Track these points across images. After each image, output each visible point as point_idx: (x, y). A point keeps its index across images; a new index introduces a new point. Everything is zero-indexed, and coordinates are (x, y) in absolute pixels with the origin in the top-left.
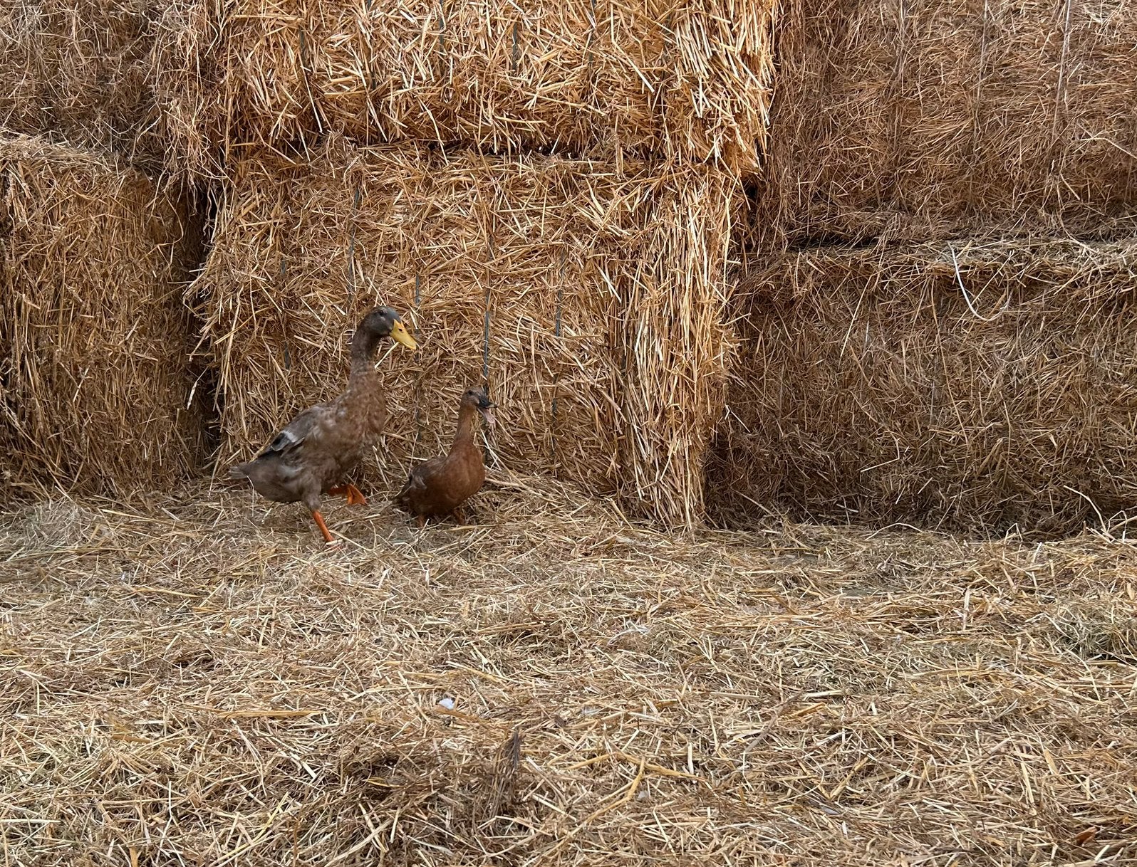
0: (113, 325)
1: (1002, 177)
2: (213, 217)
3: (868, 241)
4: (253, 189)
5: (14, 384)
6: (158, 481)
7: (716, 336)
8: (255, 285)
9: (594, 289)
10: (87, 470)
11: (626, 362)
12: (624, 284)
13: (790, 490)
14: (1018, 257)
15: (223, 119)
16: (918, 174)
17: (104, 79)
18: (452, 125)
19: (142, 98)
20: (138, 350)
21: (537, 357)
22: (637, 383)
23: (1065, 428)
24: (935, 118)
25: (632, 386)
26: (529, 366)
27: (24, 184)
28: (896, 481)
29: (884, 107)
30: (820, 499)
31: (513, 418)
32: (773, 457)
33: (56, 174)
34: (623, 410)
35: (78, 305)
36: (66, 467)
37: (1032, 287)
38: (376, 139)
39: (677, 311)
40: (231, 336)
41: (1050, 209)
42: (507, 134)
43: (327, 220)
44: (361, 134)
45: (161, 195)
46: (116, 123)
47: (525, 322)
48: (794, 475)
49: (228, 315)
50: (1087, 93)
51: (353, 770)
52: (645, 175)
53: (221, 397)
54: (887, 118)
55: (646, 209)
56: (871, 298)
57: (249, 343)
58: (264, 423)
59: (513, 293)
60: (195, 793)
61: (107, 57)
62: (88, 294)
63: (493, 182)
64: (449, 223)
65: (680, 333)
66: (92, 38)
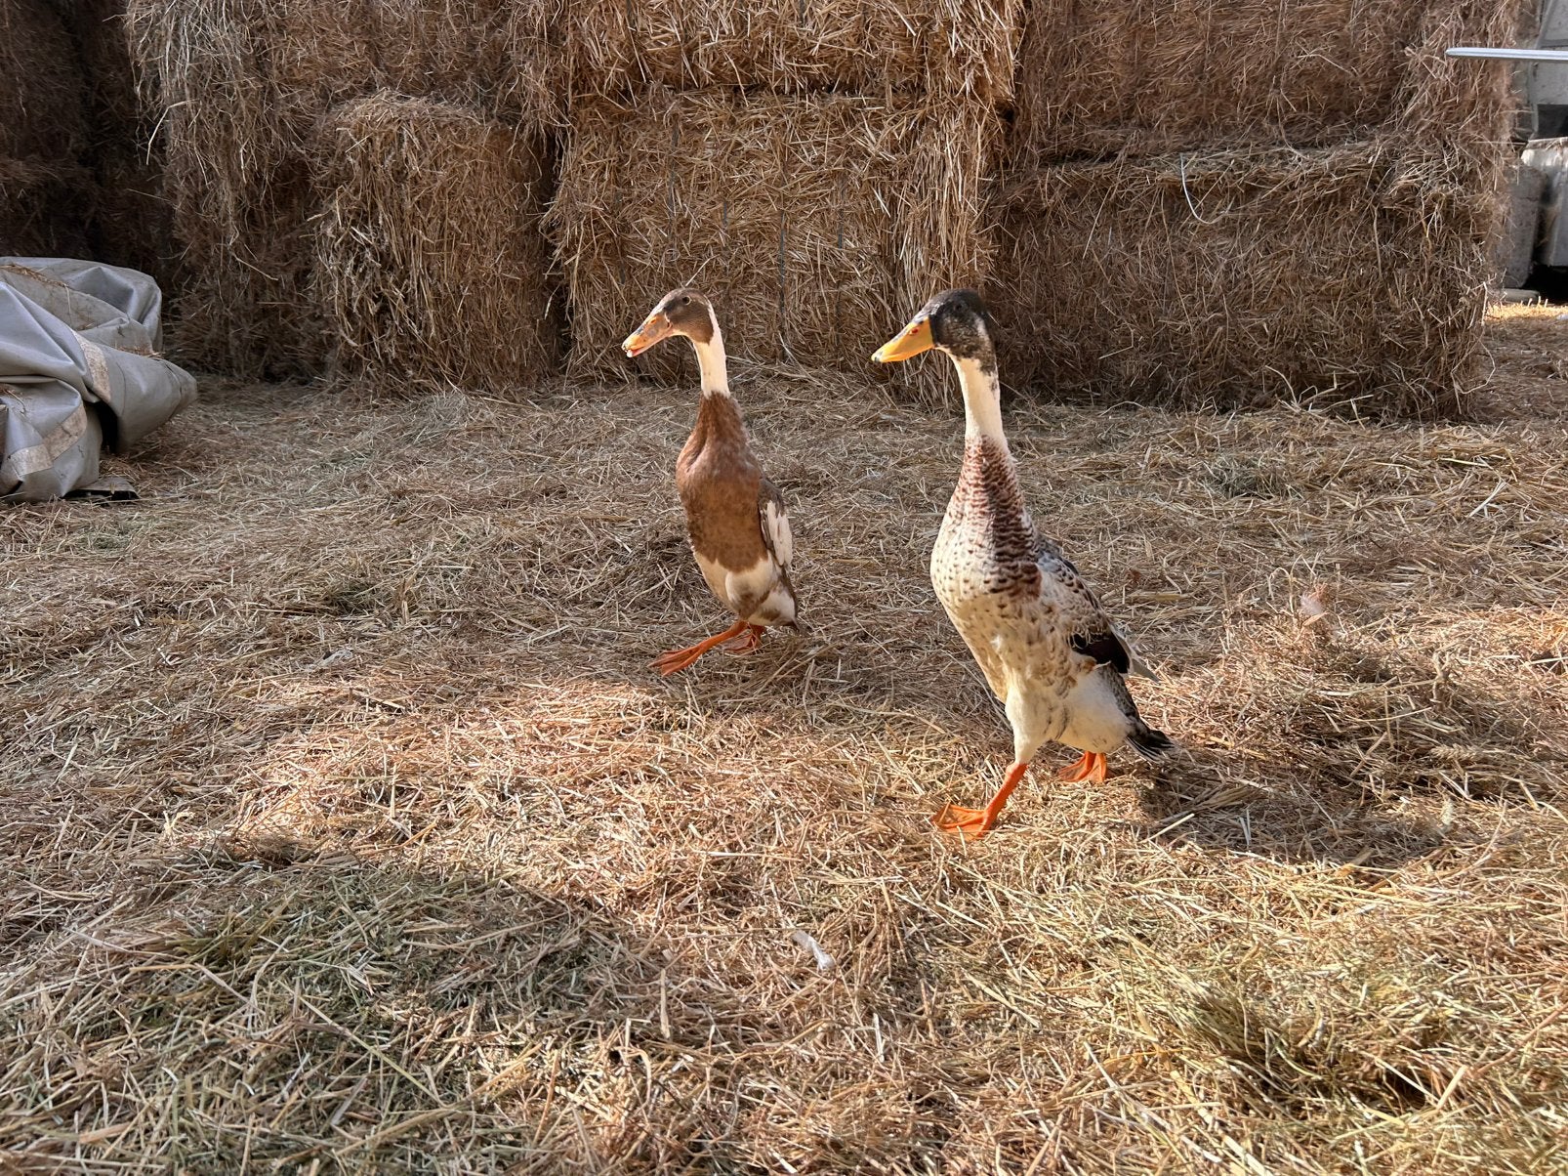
0: (485, 251)
1: (1229, 92)
2: (560, 157)
3: (1111, 156)
4: (592, 132)
5: (413, 301)
6: (524, 380)
7: (970, 244)
8: (595, 214)
9: (869, 207)
10: (469, 369)
11: (896, 270)
12: (893, 202)
13: (1042, 377)
14: (1239, 166)
15: (566, 75)
16: (1156, 93)
17: (472, 46)
18: (752, 71)
19: (502, 60)
20: (504, 271)
21: (823, 266)
22: (904, 287)
23: (1277, 316)
24: (1171, 42)
25: (901, 289)
26: (816, 275)
27: (415, 139)
28: (1131, 368)
29: (1124, 35)
30: (1069, 385)
31: (804, 320)
32: (1026, 348)
33: (439, 128)
34: (894, 310)
35: (458, 235)
36: (453, 367)
37: (1251, 191)
38: (689, 87)
39: (936, 224)
40: (577, 257)
41: (1274, 119)
42: (796, 77)
43: (652, 157)
44: (678, 82)
45: (520, 142)
46: (482, 82)
47: (813, 238)
48: (1046, 364)
49: (574, 240)
50: (1304, 14)
51: (654, 547)
52: (911, 107)
53: (571, 309)
54: (1129, 44)
55: (911, 137)
56: (1113, 207)
57: (591, 263)
58: (605, 330)
59: (802, 213)
60: (554, 556)
61: (474, 28)
62: (466, 226)
63: (786, 117)
64: (749, 155)
65: (938, 241)
66: (462, 13)
